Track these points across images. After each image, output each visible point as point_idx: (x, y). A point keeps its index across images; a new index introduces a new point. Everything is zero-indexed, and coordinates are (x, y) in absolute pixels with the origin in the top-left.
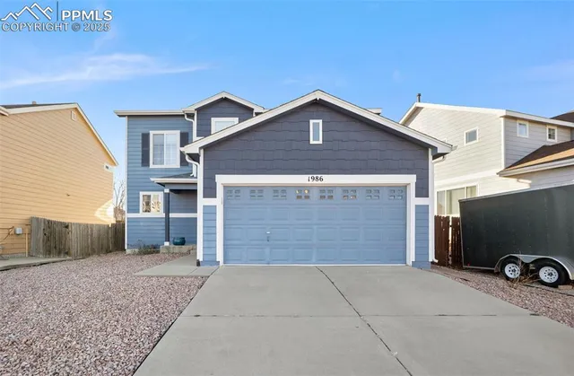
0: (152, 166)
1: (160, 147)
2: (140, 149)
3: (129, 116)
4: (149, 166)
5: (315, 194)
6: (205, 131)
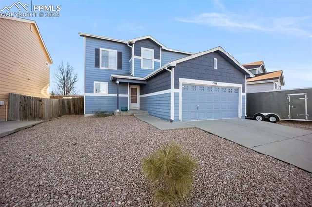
0: (101, 67)
1: (106, 57)
2: (94, 57)
3: (87, 37)
4: (99, 67)
5: (213, 89)
6: (138, 53)
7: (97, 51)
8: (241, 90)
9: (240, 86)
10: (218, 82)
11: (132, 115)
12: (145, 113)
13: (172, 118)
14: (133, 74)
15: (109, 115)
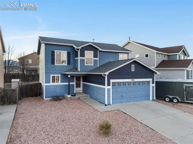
1: (59, 57)
2: (51, 57)
3: (45, 44)
4: (54, 64)
5: (132, 84)
6: (83, 55)
7: (53, 53)
8: (151, 82)
9: (151, 80)
10: (134, 79)
11: (79, 99)
12: (88, 96)
13: (106, 103)
14: (79, 70)
15: (62, 99)
